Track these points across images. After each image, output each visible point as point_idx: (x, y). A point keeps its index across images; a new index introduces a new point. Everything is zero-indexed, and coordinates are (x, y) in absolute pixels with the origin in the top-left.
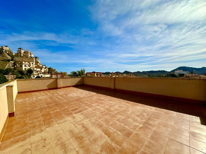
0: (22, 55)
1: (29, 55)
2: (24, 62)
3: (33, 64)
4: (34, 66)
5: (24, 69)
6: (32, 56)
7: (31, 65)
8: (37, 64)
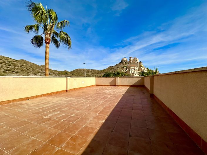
0: (132, 62)
1: (136, 61)
2: (131, 67)
3: (137, 68)
4: (138, 69)
5: (130, 72)
6: (138, 61)
7: (136, 69)
8: (141, 68)
